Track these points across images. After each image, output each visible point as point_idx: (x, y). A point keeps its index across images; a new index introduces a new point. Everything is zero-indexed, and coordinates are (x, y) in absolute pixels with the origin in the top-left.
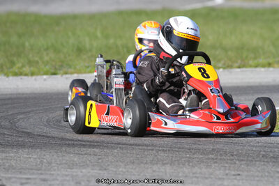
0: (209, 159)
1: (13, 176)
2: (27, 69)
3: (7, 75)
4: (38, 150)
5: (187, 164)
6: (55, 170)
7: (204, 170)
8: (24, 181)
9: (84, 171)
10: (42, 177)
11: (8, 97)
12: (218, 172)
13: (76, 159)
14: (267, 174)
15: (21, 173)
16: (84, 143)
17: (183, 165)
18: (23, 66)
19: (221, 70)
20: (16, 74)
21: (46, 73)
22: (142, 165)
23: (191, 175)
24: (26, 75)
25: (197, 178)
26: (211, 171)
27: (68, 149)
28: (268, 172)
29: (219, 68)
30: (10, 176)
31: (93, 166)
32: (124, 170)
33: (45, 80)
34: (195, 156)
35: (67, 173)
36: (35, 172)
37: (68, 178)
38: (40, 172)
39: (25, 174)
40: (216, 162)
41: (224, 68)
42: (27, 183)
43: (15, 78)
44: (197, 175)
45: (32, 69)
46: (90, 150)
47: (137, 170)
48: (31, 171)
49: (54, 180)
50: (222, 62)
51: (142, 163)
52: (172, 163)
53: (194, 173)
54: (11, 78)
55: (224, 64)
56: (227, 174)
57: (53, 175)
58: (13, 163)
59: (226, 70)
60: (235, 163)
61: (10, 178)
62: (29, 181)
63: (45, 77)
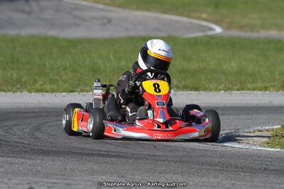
0: (215, 170)
1: (41, 180)
2: (47, 86)
3: (30, 91)
4: (62, 158)
5: (196, 174)
6: (77, 176)
7: (212, 180)
8: (50, 185)
9: (103, 177)
10: (66, 181)
11: (31, 110)
12: (224, 182)
13: (95, 167)
14: (269, 185)
15: (47, 177)
16: (102, 153)
17: (193, 174)
18: (45, 83)
19: (222, 92)
20: (38, 91)
21: (65, 91)
22: (156, 174)
23: (201, 184)
24: (47, 92)
25: (206, 186)
26: (218, 180)
27: (88, 158)
28: (270, 183)
29: (221, 90)
30: (38, 180)
31: (112, 173)
32: (140, 178)
33: (64, 96)
34: (203, 167)
35: (88, 179)
36: (60, 177)
37: (89, 184)
38: (64, 177)
39: (51, 178)
40: (223, 173)
41: (225, 90)
42: (53, 187)
43: (37, 94)
44: (207, 184)
45: (52, 86)
46: (109, 160)
47: (152, 178)
48: (56, 177)
49: (77, 185)
50: (224, 85)
51: (155, 172)
52: (183, 173)
53: (203, 182)
54: (33, 94)
55: (225, 87)
56: (233, 184)
57: (76, 180)
58: (39, 168)
59: (227, 92)
60: (240, 175)
61: (38, 182)
62: (55, 185)
63: (64, 94)
